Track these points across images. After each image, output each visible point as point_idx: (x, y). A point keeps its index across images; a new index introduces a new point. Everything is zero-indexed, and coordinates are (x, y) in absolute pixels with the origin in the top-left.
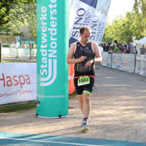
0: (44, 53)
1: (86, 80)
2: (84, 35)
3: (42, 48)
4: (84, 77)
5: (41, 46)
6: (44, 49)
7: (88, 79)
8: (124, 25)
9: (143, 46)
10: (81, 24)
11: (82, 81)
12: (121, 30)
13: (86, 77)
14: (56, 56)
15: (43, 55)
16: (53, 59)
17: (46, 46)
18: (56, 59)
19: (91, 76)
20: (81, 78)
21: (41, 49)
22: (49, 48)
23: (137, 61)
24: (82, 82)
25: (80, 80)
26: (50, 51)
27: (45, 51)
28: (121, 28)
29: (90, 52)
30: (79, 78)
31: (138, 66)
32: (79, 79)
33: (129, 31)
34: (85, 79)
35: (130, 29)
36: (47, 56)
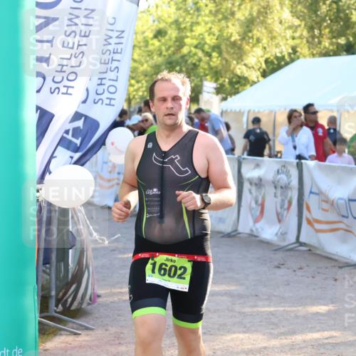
1: (179, 272)
7: (185, 269)
8: (159, 34)
9: (257, 121)
11: (160, 269)
12: (150, 54)
23: (246, 186)
28: (151, 48)
29: (187, 172)
31: (253, 205)
33: (183, 57)
35: (185, 50)
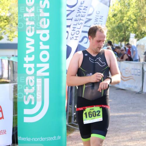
0: (30, 69)
2: (96, 38)
3: (27, 62)
4: (93, 108)
5: (25, 58)
6: (30, 62)
7: (99, 112)
10: (72, 19)
11: (89, 115)
13: (97, 109)
14: (47, 74)
15: (28, 72)
16: (43, 78)
17: (32, 59)
18: (48, 79)
19: (104, 106)
20: (88, 110)
21: (25, 62)
22: (37, 61)
24: (90, 117)
25: (86, 114)
26: (38, 65)
27: (32, 66)
29: (104, 64)
30: (84, 110)
32: (84, 112)
34: (95, 111)
36: (35, 74)
